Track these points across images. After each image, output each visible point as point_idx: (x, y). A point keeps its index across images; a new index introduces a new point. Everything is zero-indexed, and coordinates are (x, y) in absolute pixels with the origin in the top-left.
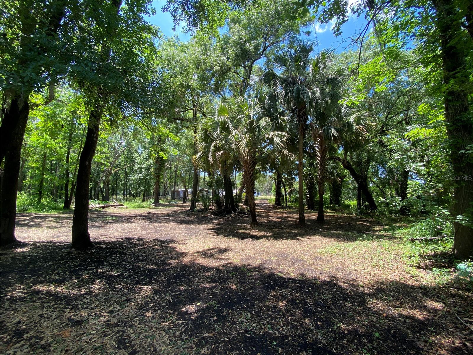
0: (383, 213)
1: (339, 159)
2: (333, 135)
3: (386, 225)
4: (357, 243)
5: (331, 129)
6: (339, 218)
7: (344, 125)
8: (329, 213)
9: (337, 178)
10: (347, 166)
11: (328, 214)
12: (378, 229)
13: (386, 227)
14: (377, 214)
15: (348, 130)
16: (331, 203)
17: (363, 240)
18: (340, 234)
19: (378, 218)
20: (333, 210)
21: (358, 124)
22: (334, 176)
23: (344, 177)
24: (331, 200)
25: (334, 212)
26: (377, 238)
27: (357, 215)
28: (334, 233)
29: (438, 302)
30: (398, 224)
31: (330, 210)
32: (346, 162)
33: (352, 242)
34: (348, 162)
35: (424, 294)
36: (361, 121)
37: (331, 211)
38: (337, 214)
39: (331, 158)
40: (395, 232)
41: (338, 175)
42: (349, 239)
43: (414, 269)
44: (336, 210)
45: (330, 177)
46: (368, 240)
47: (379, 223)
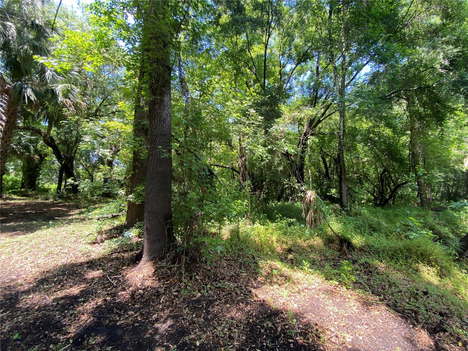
0: (85, 196)
1: (39, 132)
2: (28, 98)
3: (84, 208)
4: (38, 232)
5: (26, 89)
6: (27, 205)
7: (47, 91)
8: (15, 199)
9: (34, 155)
10: (50, 142)
11: (13, 202)
12: (73, 213)
13: (83, 210)
14: (79, 197)
15: (51, 98)
16: (23, 186)
17: (48, 228)
18: (19, 226)
19: (78, 202)
20: (22, 196)
21: (66, 96)
22: (30, 153)
23: (46, 155)
24: (22, 184)
25: (24, 198)
26: (67, 223)
27: (55, 200)
28: (10, 226)
29: (98, 270)
30: (97, 206)
31: (18, 196)
32: (48, 137)
33: (32, 232)
34: (51, 138)
35: (89, 267)
36: (70, 96)
37: (19, 198)
38: (27, 201)
39: (26, 129)
40: (90, 214)
41: (36, 151)
42: (30, 229)
43: (88, 246)
44: (27, 196)
45: (22, 153)
46: (54, 227)
47: (77, 207)
